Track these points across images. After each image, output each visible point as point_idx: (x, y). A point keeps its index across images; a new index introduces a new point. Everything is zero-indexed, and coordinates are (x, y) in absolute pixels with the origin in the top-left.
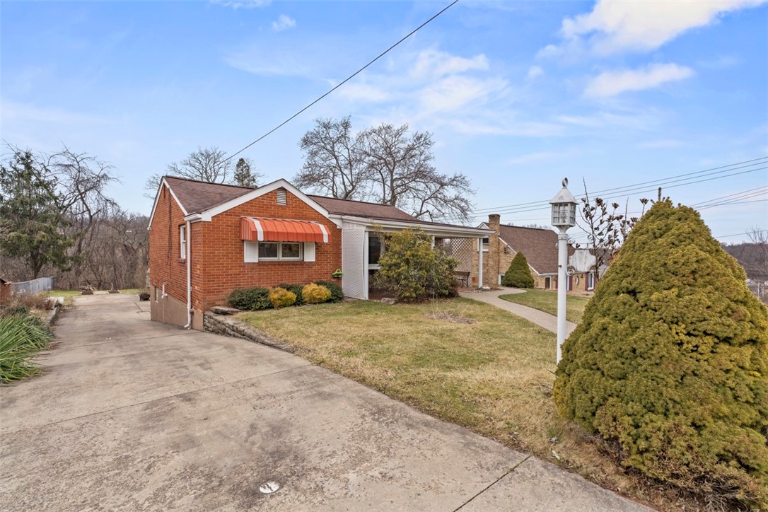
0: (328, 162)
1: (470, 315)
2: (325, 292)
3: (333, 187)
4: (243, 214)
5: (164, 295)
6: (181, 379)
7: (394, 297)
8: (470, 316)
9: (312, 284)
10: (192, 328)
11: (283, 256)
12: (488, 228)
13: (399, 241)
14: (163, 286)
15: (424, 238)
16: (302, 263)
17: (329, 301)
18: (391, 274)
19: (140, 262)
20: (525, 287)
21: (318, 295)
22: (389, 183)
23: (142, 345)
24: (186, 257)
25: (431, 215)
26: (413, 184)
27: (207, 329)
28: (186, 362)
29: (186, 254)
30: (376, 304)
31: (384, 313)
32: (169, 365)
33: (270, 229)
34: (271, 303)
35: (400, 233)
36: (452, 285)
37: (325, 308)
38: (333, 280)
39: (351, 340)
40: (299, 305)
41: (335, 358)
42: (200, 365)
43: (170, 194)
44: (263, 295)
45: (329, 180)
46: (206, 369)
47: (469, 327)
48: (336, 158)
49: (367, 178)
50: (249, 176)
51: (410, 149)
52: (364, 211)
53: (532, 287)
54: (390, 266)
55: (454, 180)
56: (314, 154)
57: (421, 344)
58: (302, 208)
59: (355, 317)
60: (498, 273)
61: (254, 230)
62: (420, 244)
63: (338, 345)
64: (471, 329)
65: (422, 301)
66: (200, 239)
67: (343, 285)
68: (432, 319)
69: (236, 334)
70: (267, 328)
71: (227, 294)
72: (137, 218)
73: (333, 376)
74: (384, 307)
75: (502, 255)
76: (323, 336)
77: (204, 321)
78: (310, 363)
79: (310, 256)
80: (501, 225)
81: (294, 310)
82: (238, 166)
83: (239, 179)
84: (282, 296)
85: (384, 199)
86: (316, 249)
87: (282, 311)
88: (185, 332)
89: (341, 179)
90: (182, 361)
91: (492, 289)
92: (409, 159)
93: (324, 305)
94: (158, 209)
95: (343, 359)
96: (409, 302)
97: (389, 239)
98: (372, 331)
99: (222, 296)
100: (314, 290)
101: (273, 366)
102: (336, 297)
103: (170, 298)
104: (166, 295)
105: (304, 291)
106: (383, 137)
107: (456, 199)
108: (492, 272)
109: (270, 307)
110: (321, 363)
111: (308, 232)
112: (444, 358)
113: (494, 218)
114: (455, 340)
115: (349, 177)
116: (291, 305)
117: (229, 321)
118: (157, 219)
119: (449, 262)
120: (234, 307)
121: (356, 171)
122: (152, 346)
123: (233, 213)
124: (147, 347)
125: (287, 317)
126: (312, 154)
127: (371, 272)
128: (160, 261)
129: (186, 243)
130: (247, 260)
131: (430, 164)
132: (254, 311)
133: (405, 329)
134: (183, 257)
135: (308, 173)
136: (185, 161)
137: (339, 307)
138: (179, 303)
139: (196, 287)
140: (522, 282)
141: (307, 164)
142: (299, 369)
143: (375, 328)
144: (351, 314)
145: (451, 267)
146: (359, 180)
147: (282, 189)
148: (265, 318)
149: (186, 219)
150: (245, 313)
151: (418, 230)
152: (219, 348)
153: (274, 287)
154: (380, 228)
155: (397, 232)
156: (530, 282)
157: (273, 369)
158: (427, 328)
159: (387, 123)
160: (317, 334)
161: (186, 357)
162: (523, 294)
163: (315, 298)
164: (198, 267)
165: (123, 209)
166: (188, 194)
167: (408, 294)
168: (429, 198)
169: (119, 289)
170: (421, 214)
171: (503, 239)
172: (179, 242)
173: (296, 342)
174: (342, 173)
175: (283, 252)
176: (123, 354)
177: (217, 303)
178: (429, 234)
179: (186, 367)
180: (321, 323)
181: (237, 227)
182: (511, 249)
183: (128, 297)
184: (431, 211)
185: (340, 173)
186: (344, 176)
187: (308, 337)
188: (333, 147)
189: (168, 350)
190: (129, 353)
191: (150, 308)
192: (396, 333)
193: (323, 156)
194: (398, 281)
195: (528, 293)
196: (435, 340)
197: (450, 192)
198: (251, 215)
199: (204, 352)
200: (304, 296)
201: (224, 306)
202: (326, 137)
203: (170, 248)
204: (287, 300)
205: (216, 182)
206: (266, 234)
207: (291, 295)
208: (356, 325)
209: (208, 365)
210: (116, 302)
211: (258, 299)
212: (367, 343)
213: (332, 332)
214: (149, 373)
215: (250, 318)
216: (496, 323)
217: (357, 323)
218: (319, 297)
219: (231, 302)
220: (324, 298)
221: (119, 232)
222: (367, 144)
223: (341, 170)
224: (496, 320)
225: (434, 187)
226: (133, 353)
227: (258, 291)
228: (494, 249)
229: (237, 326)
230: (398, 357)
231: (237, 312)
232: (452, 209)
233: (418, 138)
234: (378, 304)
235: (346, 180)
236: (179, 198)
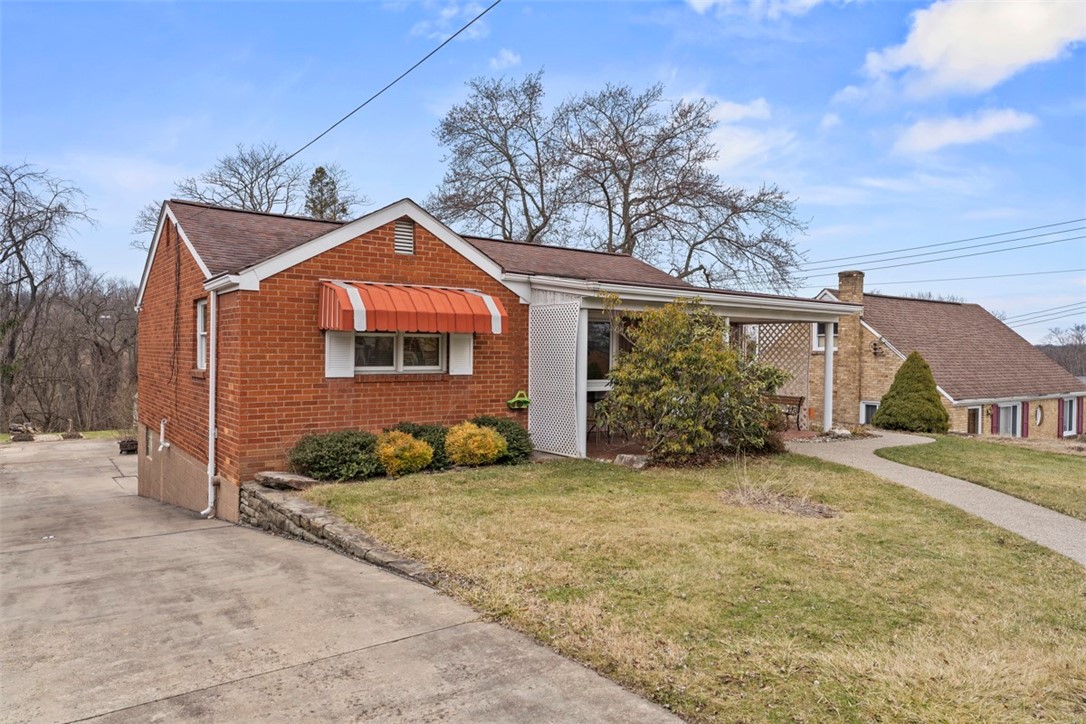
0: (493, 169)
1: (822, 496)
2: (494, 441)
3: (503, 221)
4: (325, 275)
5: (164, 444)
6: (184, 650)
7: (642, 452)
8: (822, 498)
9: (467, 424)
10: (216, 517)
11: (406, 363)
12: (836, 300)
13: (656, 330)
14: (162, 425)
15: (709, 323)
16: (446, 378)
17: (502, 460)
18: (638, 401)
19: (124, 374)
20: (929, 431)
21: (479, 448)
22: (619, 209)
23: (111, 557)
24: (208, 366)
25: (707, 276)
26: (670, 211)
27: (246, 520)
28: (199, 605)
29: (208, 361)
30: (603, 467)
31: (626, 491)
32: (159, 612)
33: (380, 307)
34: (379, 466)
35: (659, 312)
36: (771, 427)
37: (495, 476)
38: (509, 415)
39: (562, 557)
40: (438, 469)
41: (534, 606)
42: (226, 613)
43: (178, 237)
44: (363, 447)
45: (497, 207)
46: (240, 625)
47: (830, 527)
48: (510, 161)
49: (575, 200)
50: (335, 202)
51: (664, 137)
52: (570, 265)
53: (944, 430)
54: (636, 385)
55: (759, 200)
56: (465, 153)
57: (731, 570)
58: (447, 261)
59: (564, 500)
60: (860, 398)
61: (348, 308)
62: (702, 336)
63: (536, 569)
64: (834, 532)
65: (706, 462)
66: (235, 328)
67: (532, 425)
68: (737, 504)
69: (307, 534)
70: (372, 522)
71: (291, 444)
72: (122, 290)
73: (533, 652)
74: (622, 476)
75: (868, 359)
76: (499, 545)
77: (241, 503)
78: (476, 616)
79: (462, 363)
80: (865, 295)
81: (428, 480)
82: (313, 182)
83: (314, 210)
84: (404, 450)
85: (610, 244)
86: (475, 348)
87: (404, 483)
88: (202, 524)
89: (521, 204)
90: (189, 600)
91: (854, 434)
92: (664, 157)
93: (492, 470)
94: (154, 271)
95: (552, 606)
96: (676, 465)
97: (636, 325)
98: (609, 534)
99: (278, 448)
100: (470, 436)
101: (390, 622)
102: (518, 452)
103: (176, 451)
104: (168, 444)
105: (449, 439)
106: (608, 113)
107: (764, 240)
108: (847, 398)
109: (379, 474)
110: (500, 616)
111: (459, 310)
112: (797, 611)
113: (851, 278)
114: (806, 561)
115: (538, 199)
116: (422, 469)
117: (293, 504)
118: (152, 290)
119: (766, 376)
120: (303, 472)
121: (550, 186)
122: (130, 559)
123: (304, 272)
124: (120, 562)
125: (417, 497)
126: (461, 153)
127: (592, 397)
128: (156, 375)
129: (207, 338)
130: (331, 372)
131: (709, 167)
132: (344, 481)
133: (684, 530)
134: (201, 365)
135: (453, 192)
136: (212, 175)
137: (524, 475)
138: (191, 462)
139: (226, 430)
140: (922, 419)
141: (451, 173)
142: (451, 633)
143: (613, 527)
144: (554, 491)
145: (770, 388)
146: (558, 203)
147: (406, 220)
148: (368, 499)
149: (208, 287)
150: (327, 486)
151: (695, 305)
152: (269, 569)
153: (386, 430)
154: (614, 301)
155: (654, 310)
156: (940, 420)
157: (392, 629)
158: (733, 527)
159: (616, 86)
160: (484, 539)
161: (199, 591)
162: (928, 445)
163: (472, 455)
164: (231, 387)
165: (95, 272)
166: (214, 235)
167: (676, 447)
168: (706, 239)
169: (84, 430)
170: (687, 273)
171: (871, 325)
172: (195, 336)
173: (439, 559)
174: (523, 190)
175: (405, 356)
176: (70, 578)
177: (268, 464)
178: (719, 314)
179: (195, 618)
180: (491, 513)
181: (310, 301)
182: (889, 347)
183: (97, 445)
184: (707, 265)
185: (519, 191)
186: (528, 198)
187: (464, 546)
188: (504, 139)
189: (162, 571)
190: (80, 577)
191: (136, 468)
192: (665, 539)
193: (484, 156)
194: (652, 418)
195: (940, 444)
196: (761, 562)
197: (751, 228)
198: (341, 277)
199: (237, 578)
200: (450, 449)
201: (281, 470)
202: (491, 118)
203: (177, 348)
204: (414, 458)
205: (272, 212)
206: (371, 315)
207: (423, 448)
208: (568, 519)
209: (246, 612)
210: (75, 456)
211: (354, 457)
212: (605, 566)
213: (519, 536)
214: (115, 629)
215: (337, 499)
216: (890, 517)
217: (570, 513)
218: (482, 451)
219: (297, 462)
220: (493, 454)
221: (88, 319)
222: (574, 130)
223: (519, 185)
224: (887, 509)
225: (716, 215)
226: (88, 576)
227: (352, 440)
228: (850, 346)
229: (308, 515)
230: (683, 604)
231: (309, 484)
232: (754, 263)
233: (684, 114)
234: (611, 467)
235: (529, 204)
236: (195, 244)
